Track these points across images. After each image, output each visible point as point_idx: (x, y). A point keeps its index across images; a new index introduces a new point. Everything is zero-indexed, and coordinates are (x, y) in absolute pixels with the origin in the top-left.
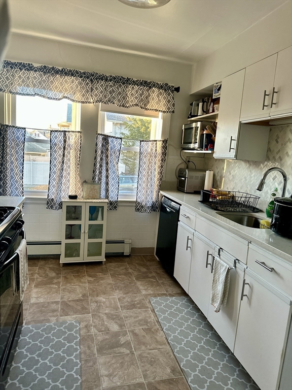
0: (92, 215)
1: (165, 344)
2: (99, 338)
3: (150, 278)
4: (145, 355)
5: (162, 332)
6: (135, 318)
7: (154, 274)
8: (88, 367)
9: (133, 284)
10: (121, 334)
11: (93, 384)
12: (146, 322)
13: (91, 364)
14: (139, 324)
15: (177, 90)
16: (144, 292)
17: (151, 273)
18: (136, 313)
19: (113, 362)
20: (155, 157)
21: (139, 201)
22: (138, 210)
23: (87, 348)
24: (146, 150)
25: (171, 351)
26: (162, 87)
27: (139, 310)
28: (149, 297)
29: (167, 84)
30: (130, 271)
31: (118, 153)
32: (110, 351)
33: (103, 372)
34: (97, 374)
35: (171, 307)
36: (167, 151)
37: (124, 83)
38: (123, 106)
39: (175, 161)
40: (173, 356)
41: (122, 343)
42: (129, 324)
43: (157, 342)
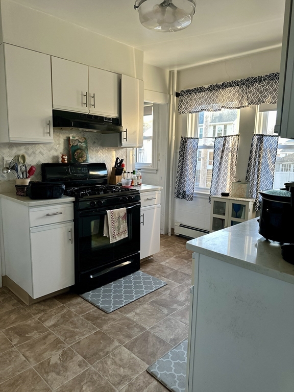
0: (237, 213)
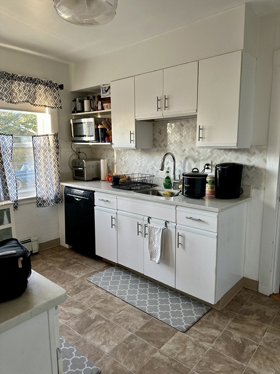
1: (125, 305)
2: (71, 324)
3: (73, 264)
4: (118, 318)
5: (116, 298)
6: (87, 297)
7: (74, 260)
8: (82, 347)
9: (63, 274)
10: (87, 313)
11: (97, 355)
12: (100, 297)
13: (83, 344)
14: (94, 300)
15: (61, 87)
16: (78, 277)
17: (70, 260)
18: (86, 294)
19: (99, 333)
20: (49, 151)
21: (40, 196)
22: (40, 205)
23: (68, 336)
24: (39, 145)
25: (132, 307)
26: (47, 84)
27: (86, 291)
28: (85, 278)
29: (51, 82)
30: (50, 264)
31: (10, 151)
32: (89, 329)
33: (97, 343)
34: (94, 347)
35: (109, 279)
36: (59, 145)
37: (9, 79)
38: (11, 102)
39: (67, 153)
40: (136, 309)
41: (94, 318)
42: (87, 304)
43: (118, 306)
